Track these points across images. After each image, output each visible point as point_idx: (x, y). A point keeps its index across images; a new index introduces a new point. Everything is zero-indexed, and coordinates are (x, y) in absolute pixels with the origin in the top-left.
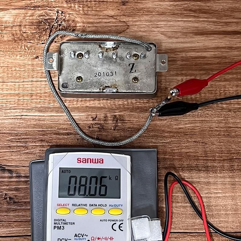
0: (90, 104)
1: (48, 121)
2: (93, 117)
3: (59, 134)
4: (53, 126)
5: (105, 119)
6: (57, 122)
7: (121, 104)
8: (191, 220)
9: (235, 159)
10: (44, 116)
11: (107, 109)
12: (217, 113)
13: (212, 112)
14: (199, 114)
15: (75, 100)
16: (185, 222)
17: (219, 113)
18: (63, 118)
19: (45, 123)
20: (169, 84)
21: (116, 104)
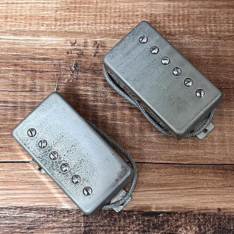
0: (69, 29)
1: (24, 45)
2: (72, 42)
3: (34, 59)
4: (28, 50)
5: (85, 45)
6: (33, 46)
7: (102, 30)
8: (174, 151)
9: (223, 88)
10: (19, 40)
11: (88, 34)
12: (206, 41)
13: (201, 40)
14: (187, 42)
15: (54, 24)
16: (168, 153)
17: (208, 41)
18: (39, 43)
19: (20, 47)
20: (155, 10)
21: (97, 30)
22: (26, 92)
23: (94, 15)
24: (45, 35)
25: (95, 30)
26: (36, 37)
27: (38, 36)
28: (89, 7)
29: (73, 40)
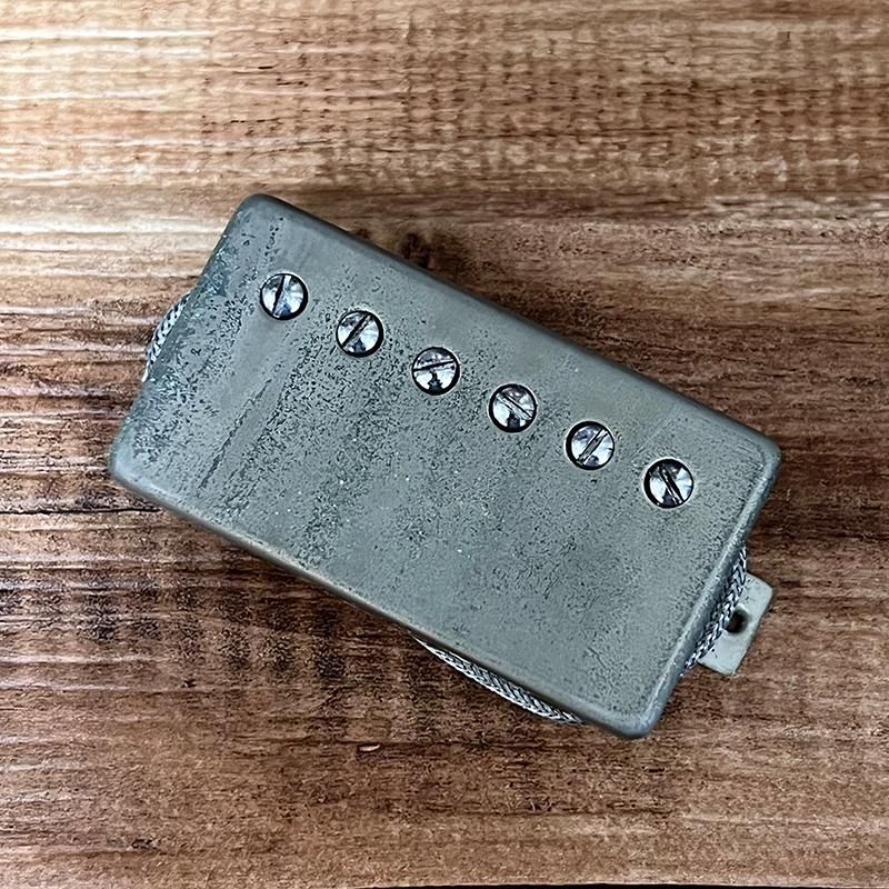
0: (275, 174)
1: (44, 261)
3: (100, 335)
4: (69, 289)
6: (92, 268)
7: (445, 173)
8: (839, 822)
10: (19, 235)
11: (371, 198)
15: (196, 151)
16: (806, 831)
18: (122, 248)
19: (27, 273)
20: (715, 63)
21: (420, 173)
22: (60, 512)
23: (399, 97)
24: (155, 208)
26: (107, 219)
27: (119, 214)
28: (373, 58)
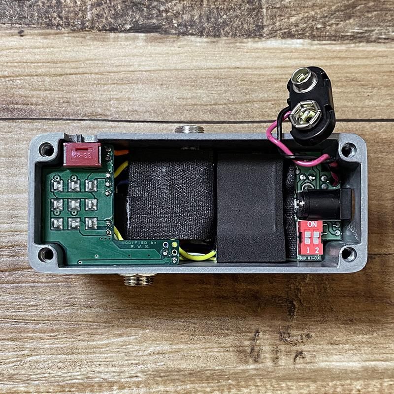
25: (258, 386)
29: (300, 364)
